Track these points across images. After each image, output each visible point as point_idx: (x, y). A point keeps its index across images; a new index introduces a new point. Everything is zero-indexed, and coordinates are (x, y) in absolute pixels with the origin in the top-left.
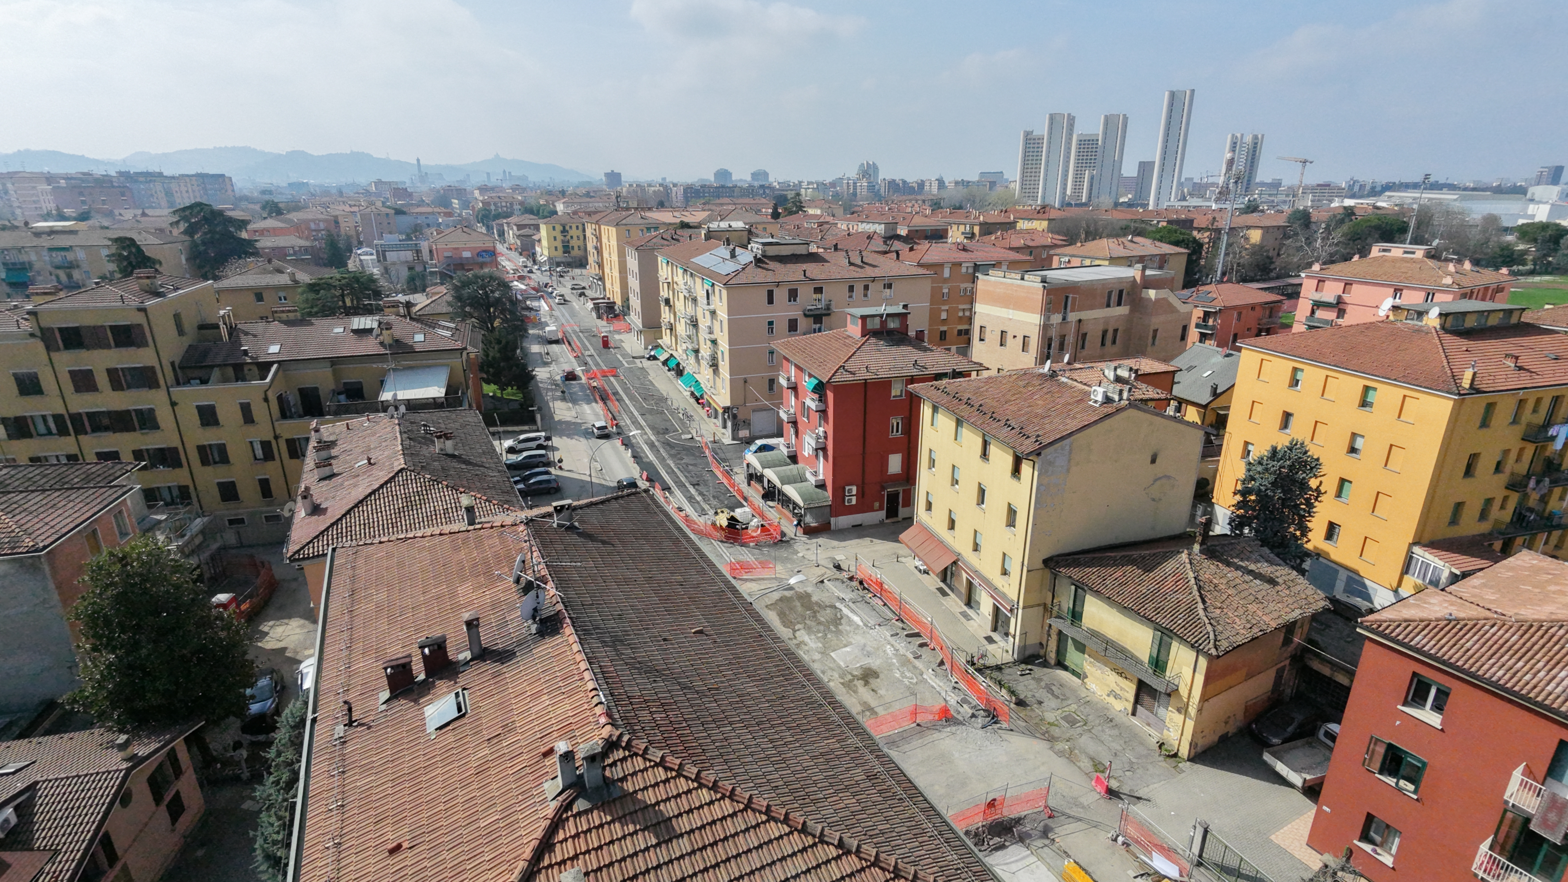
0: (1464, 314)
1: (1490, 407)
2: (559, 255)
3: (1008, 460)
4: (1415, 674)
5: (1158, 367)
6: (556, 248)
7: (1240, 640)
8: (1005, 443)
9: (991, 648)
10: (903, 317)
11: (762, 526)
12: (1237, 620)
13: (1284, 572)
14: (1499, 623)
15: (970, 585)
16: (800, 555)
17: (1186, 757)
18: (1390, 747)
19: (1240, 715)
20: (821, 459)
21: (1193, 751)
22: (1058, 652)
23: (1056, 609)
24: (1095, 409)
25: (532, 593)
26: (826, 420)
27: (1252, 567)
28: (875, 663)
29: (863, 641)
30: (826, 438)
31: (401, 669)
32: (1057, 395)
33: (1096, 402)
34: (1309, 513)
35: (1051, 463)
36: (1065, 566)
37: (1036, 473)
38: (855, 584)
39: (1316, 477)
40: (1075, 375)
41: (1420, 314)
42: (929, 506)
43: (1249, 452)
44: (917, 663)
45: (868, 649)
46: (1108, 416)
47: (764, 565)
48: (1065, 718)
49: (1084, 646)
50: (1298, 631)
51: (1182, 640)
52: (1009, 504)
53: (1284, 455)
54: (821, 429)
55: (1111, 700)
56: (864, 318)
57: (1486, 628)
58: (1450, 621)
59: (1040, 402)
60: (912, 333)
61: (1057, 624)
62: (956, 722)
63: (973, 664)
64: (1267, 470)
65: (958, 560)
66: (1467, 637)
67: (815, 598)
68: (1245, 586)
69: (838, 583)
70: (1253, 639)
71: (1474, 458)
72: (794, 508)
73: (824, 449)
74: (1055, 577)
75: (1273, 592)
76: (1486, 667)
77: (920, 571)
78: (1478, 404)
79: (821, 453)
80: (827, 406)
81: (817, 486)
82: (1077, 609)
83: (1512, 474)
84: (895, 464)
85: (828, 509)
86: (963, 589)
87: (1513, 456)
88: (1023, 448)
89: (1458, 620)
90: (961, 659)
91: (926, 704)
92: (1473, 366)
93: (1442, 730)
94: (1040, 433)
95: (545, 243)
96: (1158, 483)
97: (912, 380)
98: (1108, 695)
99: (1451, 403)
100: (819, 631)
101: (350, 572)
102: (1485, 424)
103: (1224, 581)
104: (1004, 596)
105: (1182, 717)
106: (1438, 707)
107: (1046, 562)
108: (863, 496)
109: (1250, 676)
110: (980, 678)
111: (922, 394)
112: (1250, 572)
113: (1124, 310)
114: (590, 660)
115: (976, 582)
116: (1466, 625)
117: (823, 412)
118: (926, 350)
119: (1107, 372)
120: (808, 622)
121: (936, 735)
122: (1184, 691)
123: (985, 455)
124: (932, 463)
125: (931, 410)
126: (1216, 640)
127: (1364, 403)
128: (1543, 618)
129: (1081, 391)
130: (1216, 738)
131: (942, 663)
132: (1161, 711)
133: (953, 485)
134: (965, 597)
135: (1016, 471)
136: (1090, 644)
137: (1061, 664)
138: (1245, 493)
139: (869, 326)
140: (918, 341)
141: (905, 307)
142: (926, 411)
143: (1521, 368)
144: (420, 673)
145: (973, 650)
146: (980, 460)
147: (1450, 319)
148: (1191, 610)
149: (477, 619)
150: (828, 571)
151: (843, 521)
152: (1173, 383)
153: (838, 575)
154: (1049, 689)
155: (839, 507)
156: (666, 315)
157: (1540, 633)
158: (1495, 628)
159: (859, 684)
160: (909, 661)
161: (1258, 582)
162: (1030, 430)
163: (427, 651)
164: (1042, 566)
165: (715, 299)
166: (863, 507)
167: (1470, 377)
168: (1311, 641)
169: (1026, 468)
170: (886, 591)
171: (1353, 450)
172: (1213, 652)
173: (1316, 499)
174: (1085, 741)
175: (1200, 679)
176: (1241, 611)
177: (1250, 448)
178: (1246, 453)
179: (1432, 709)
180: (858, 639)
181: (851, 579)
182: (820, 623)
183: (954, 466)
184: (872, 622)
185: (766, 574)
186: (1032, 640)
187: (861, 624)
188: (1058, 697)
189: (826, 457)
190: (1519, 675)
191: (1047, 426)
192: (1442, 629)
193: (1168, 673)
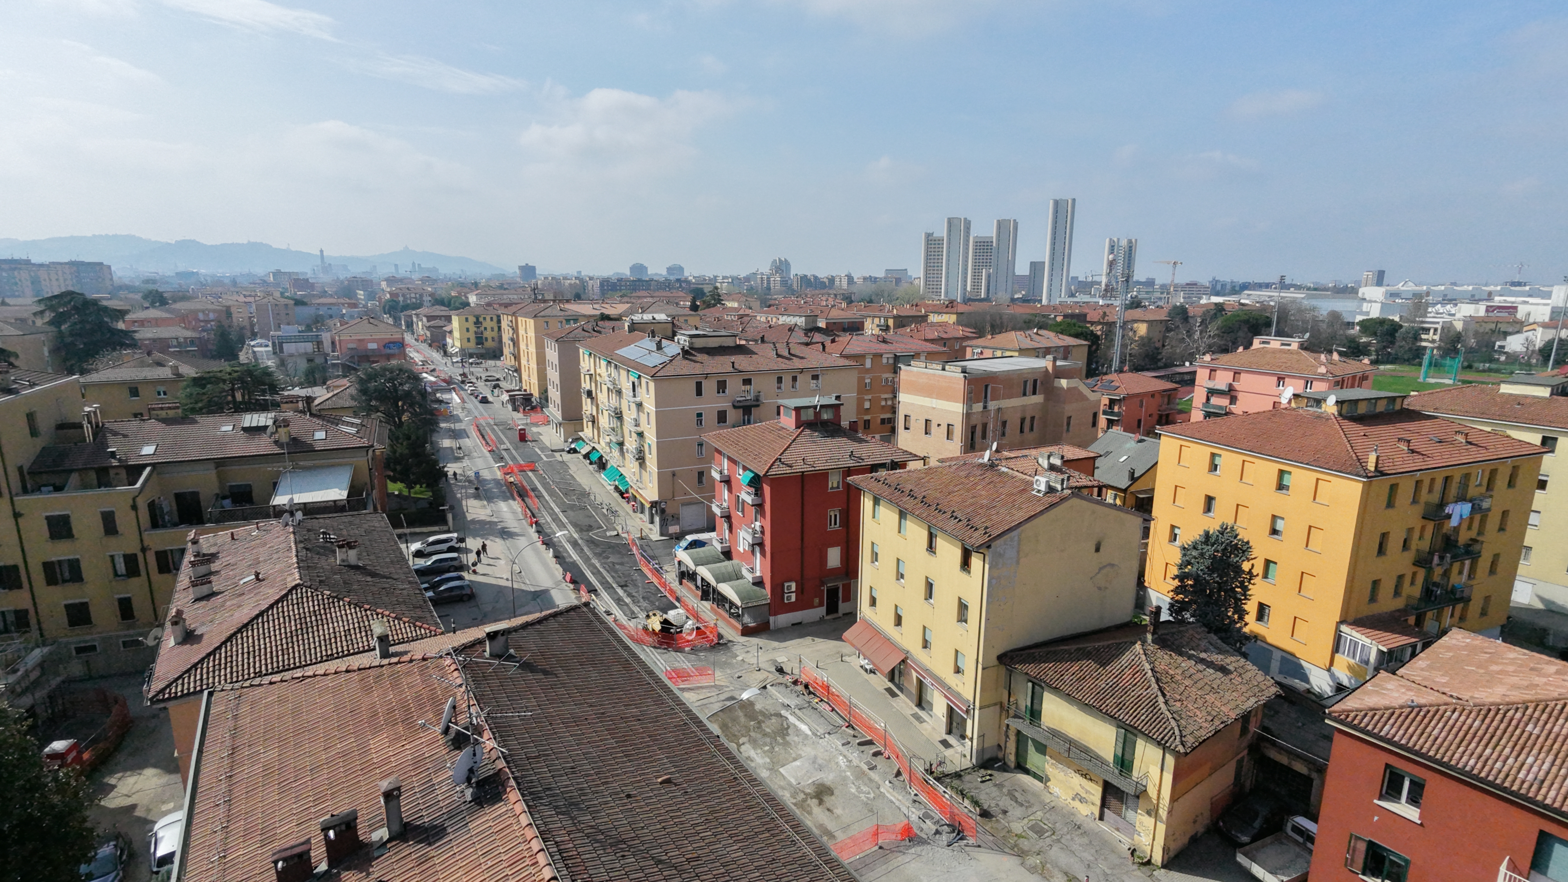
0: (1356, 401)
1: (1393, 488)
2: (472, 346)
3: (957, 553)
4: (1387, 766)
5: (1080, 453)
6: (469, 340)
7: (1204, 734)
8: (952, 536)
9: (948, 753)
10: (836, 408)
11: (698, 628)
12: (1198, 713)
13: (1233, 659)
14: (1459, 708)
15: (920, 684)
16: (739, 658)
17: (1159, 864)
18: (1371, 845)
19: (1207, 814)
20: (758, 555)
21: (1166, 857)
22: (1017, 754)
23: (1013, 707)
24: (1039, 499)
25: (468, 750)
26: (763, 515)
27: (1203, 655)
28: (828, 778)
29: (813, 753)
30: (763, 532)
31: (296, 860)
32: (998, 485)
33: (1039, 491)
34: (1245, 595)
35: (1001, 555)
36: (1020, 663)
37: (987, 566)
38: (800, 688)
39: (1248, 560)
40: (1011, 464)
41: (1318, 402)
42: (873, 602)
43: (1176, 535)
44: (872, 774)
45: (820, 761)
46: (1052, 506)
47: (701, 672)
48: (1032, 828)
49: (1045, 746)
50: (1253, 720)
51: (1148, 737)
52: (960, 599)
53: (1217, 540)
54: (758, 524)
55: (1077, 804)
56: (798, 410)
57: (1448, 713)
58: (1413, 708)
59: (983, 493)
60: (845, 424)
61: (1016, 724)
62: (922, 842)
63: (932, 773)
64: (1202, 555)
65: (907, 658)
66: (1433, 724)
67: (758, 707)
68: (1200, 675)
69: (782, 688)
70: (1216, 733)
71: (1384, 536)
72: (731, 608)
73: (761, 545)
74: (1010, 673)
75: (1226, 679)
76: (1457, 756)
77: (866, 670)
78: (1382, 486)
79: (757, 549)
80: (764, 501)
81: (754, 584)
82: (1036, 707)
83: (1418, 550)
84: (834, 557)
85: (767, 607)
86: (913, 688)
87: (1416, 534)
88: (973, 540)
89: (1420, 707)
90: (919, 768)
91: (887, 823)
92: (1376, 450)
93: (1421, 825)
94: (988, 524)
95: (456, 334)
96: (1104, 571)
97: (849, 472)
98: (1073, 799)
99: (1361, 485)
100: (765, 744)
101: (231, 724)
102: (1390, 504)
103: (1179, 671)
104: (958, 695)
105: (1153, 820)
106: (1414, 800)
107: (1001, 658)
108: (802, 593)
109: (1214, 770)
110: (941, 788)
111: (862, 485)
112: (1202, 661)
113: (1038, 399)
114: (545, 835)
115: (927, 681)
116: (1428, 711)
117: (759, 507)
118: (861, 441)
119: (1040, 460)
120: (752, 734)
121: (901, 859)
122: (1152, 792)
123: (931, 548)
124: (875, 557)
125: (871, 503)
126: (1181, 736)
127: (1281, 487)
128: (1498, 700)
129: (1023, 480)
130: (1185, 840)
131: (898, 774)
132: (1130, 814)
133: (898, 579)
134: (915, 698)
135: (966, 564)
136: (1052, 745)
137: (1021, 768)
138: (1181, 577)
139: (804, 418)
140: (851, 432)
141: (838, 398)
142: (867, 504)
143: (1413, 451)
144: (320, 861)
145: (932, 757)
146: (926, 553)
147: (1345, 406)
148: (1155, 705)
149: (398, 789)
150: (771, 676)
151: (783, 619)
152: (1094, 468)
153: (781, 679)
154: (1012, 795)
155: (778, 605)
156: (587, 407)
157: (1499, 717)
158: (1456, 714)
159: (813, 802)
160: (863, 773)
161: (1211, 671)
162: (977, 521)
163: (331, 834)
164: (996, 662)
165: (641, 392)
166: (802, 604)
167: (1374, 461)
168: (1265, 729)
169: (976, 562)
170: (833, 694)
171: (1274, 532)
172: (1181, 749)
173: (1250, 583)
174: (1055, 853)
175: (1168, 778)
176: (1200, 702)
177: (1177, 531)
178: (1173, 537)
179: (1407, 802)
180: (807, 751)
181: (795, 683)
182: (765, 735)
183: (898, 560)
184: (821, 731)
185: (704, 682)
186: (990, 742)
187: (809, 733)
188: (1022, 805)
189: (763, 554)
190: (1490, 762)
191: (994, 517)
192: (1407, 717)
193: (1135, 773)
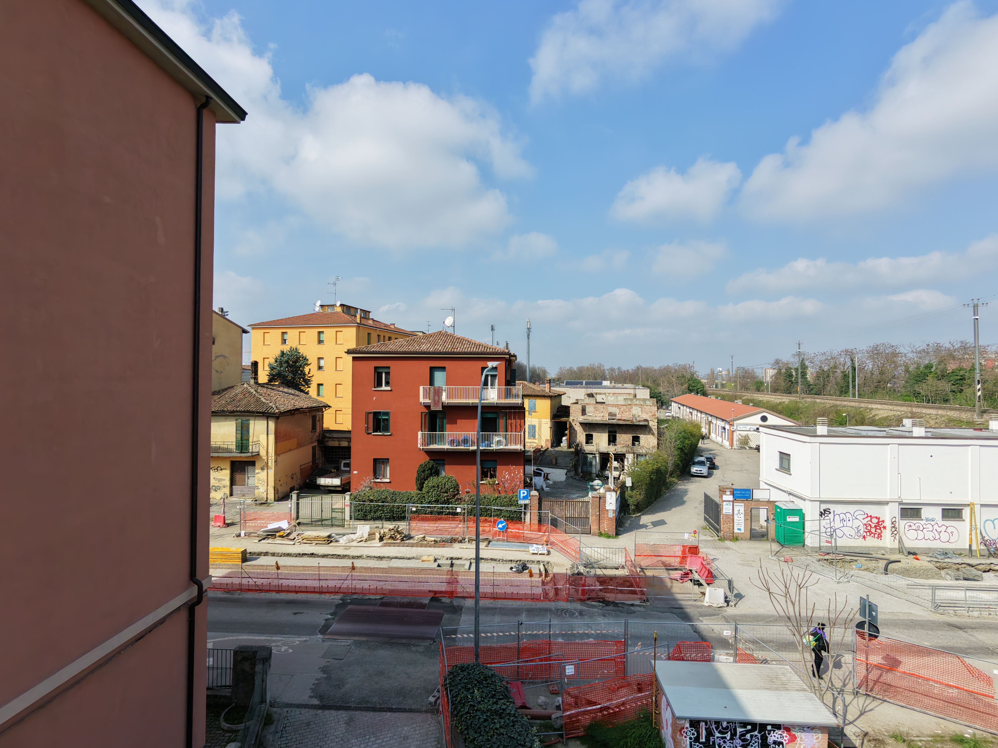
1: (369, 335)
4: (376, 368)
7: (290, 408)
13: (303, 395)
17: (273, 500)
18: (374, 413)
19: (299, 475)
21: (277, 495)
50: (318, 424)
51: (256, 415)
53: (289, 355)
64: (280, 362)
68: (285, 396)
78: (364, 332)
96: (219, 359)
99: (355, 329)
103: (271, 393)
105: (266, 471)
106: (387, 383)
109: (299, 445)
112: (286, 393)
122: (263, 453)
127: (320, 342)
130: (288, 489)
132: (250, 479)
147: (345, 308)
161: (291, 396)
171: (320, 368)
175: (272, 437)
193: (250, 446)
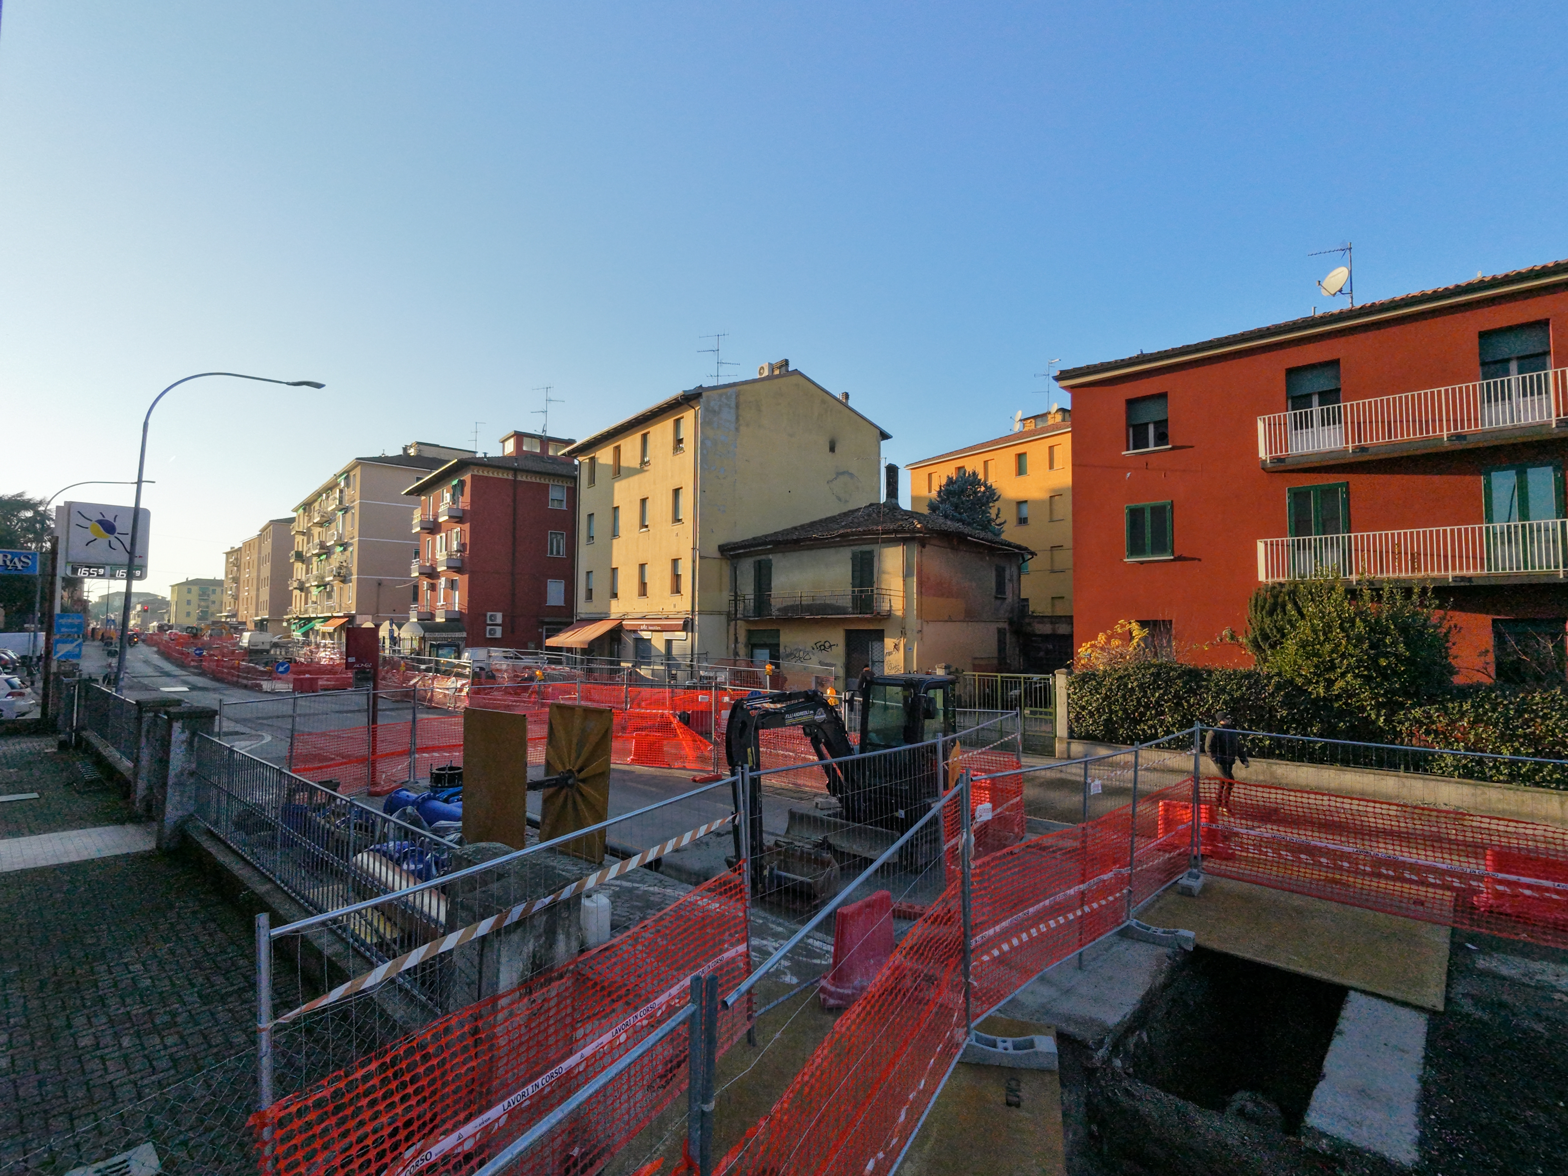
4: (1128, 402)
20: (458, 583)
23: (740, 610)
30: (461, 547)
35: (715, 413)
37: (699, 422)
42: (590, 592)
46: (775, 377)
52: (673, 488)
56: (519, 436)
65: (623, 620)
73: (461, 569)
74: (735, 565)
79: (457, 579)
82: (764, 591)
84: (556, 593)
96: (840, 478)
104: (676, 616)
107: (722, 548)
108: (513, 631)
109: (970, 616)
122: (898, 609)
123: (644, 459)
124: (591, 532)
127: (1020, 472)
135: (678, 443)
139: (526, 447)
146: (640, 472)
155: (476, 637)
156: (298, 572)
164: (717, 554)
166: (512, 643)
171: (1021, 520)
172: (919, 533)
175: (912, 584)
183: (614, 510)
